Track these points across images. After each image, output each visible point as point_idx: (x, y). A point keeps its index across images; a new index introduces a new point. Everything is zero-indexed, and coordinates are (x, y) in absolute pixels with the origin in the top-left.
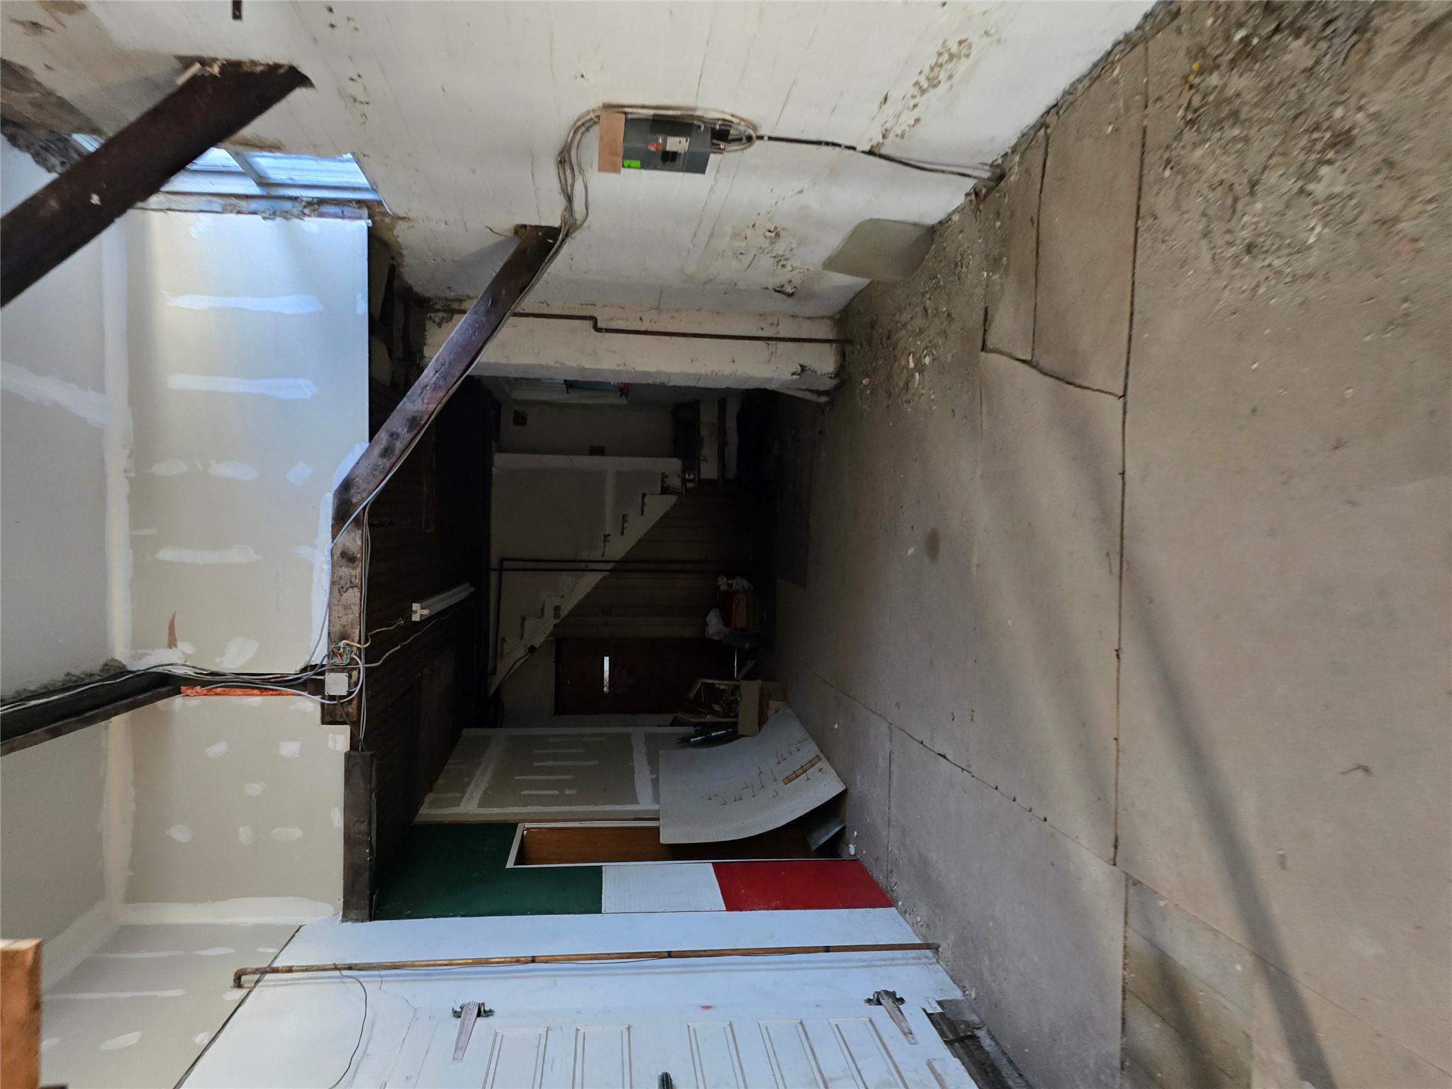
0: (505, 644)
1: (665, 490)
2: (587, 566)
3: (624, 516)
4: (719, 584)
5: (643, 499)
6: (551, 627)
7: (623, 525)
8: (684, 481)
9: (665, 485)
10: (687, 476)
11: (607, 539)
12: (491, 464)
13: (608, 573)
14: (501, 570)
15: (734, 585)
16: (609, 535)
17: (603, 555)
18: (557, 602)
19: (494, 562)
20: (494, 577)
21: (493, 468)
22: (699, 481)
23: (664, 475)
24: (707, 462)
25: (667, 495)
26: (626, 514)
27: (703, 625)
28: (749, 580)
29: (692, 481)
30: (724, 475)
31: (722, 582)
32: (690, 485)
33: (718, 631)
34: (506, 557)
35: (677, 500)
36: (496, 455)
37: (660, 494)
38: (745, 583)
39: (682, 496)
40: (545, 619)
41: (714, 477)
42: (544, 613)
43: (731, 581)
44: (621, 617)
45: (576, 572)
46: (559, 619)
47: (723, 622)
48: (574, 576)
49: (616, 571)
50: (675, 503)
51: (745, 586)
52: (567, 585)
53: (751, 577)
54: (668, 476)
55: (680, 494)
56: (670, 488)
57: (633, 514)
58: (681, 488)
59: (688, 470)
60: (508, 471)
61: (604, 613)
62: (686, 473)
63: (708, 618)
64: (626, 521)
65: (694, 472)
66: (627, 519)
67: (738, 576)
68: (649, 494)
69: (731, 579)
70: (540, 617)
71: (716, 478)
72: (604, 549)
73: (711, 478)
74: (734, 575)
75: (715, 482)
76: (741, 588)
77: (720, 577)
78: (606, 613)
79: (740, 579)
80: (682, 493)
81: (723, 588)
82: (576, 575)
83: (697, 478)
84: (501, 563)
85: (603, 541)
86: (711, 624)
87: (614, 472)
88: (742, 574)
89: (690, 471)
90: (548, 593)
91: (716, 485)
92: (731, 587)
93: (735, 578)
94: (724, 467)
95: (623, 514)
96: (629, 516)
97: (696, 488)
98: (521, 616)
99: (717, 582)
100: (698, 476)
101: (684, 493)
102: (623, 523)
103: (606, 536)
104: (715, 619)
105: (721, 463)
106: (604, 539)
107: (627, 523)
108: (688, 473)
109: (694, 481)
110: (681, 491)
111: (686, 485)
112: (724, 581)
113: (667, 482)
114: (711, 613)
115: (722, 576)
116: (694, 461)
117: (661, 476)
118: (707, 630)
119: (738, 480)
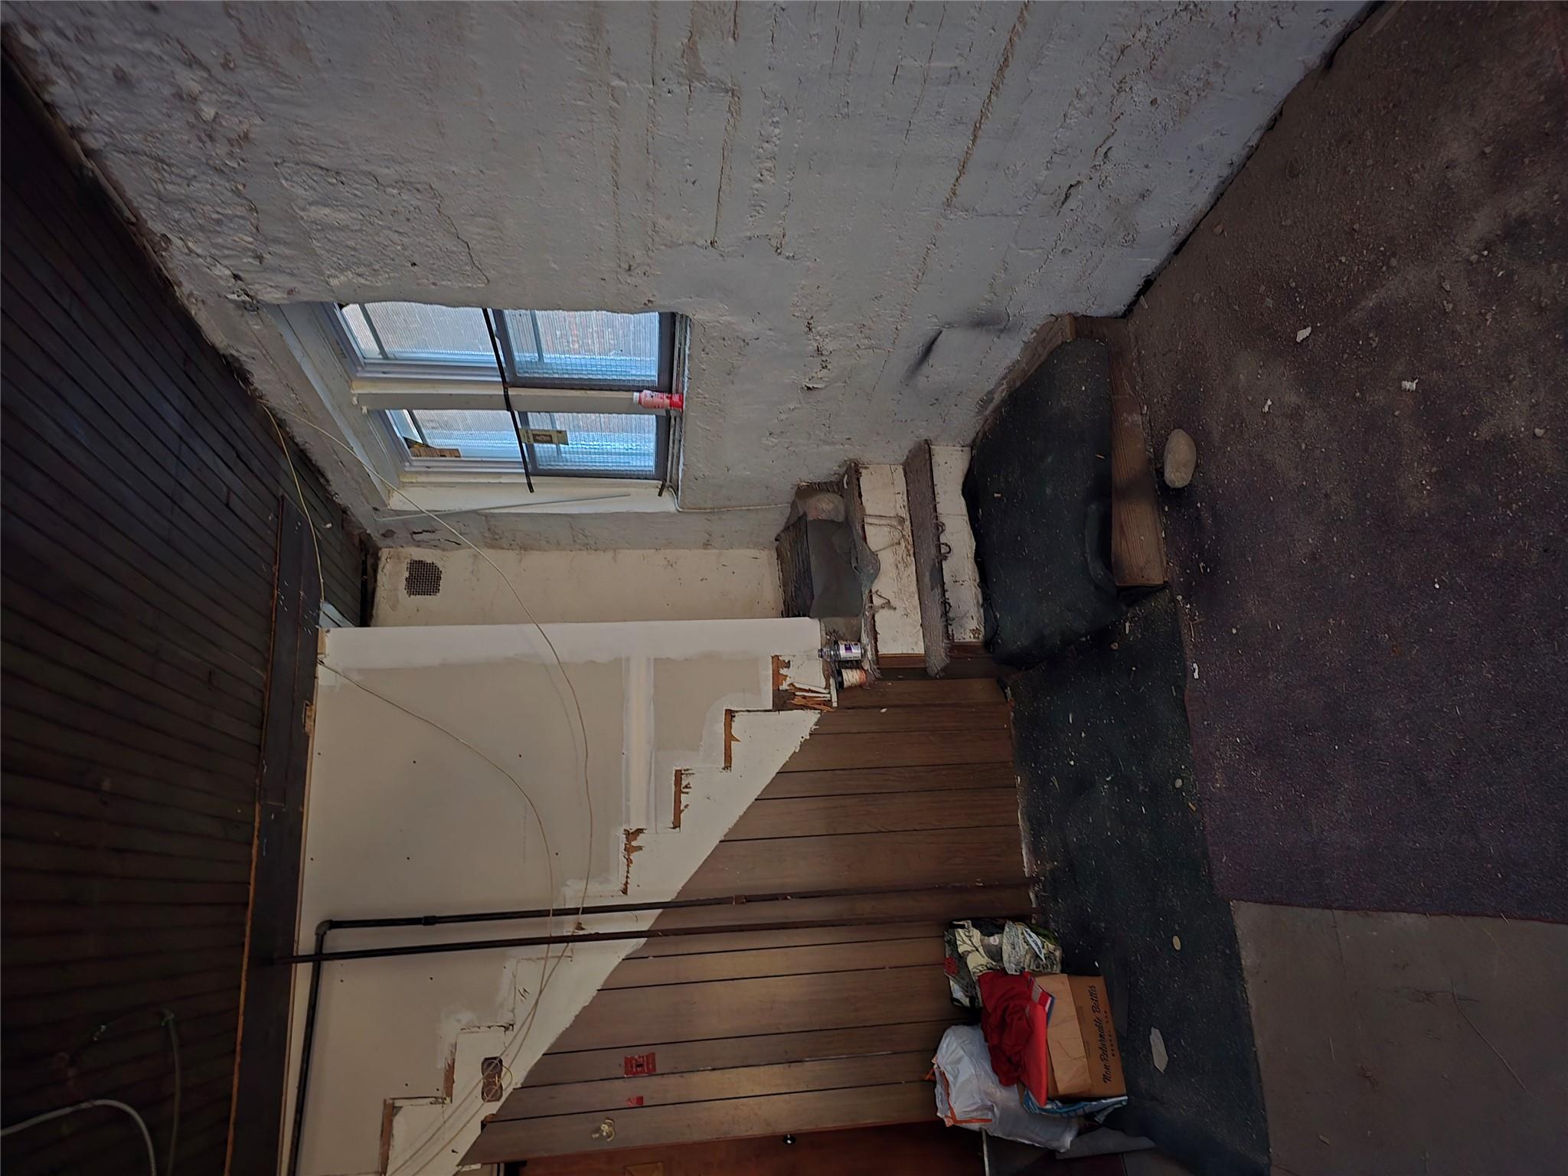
1: (784, 701)
2: (579, 927)
3: (679, 775)
4: (961, 950)
5: (728, 726)
6: (474, 1132)
7: (678, 802)
8: (835, 668)
9: (784, 686)
10: (843, 652)
11: (634, 844)
12: (312, 659)
13: (643, 940)
14: (319, 958)
15: (1006, 949)
16: (640, 831)
17: (625, 892)
18: (491, 1044)
19: (305, 941)
20: (302, 974)
21: (320, 668)
22: (874, 664)
23: (779, 659)
24: (892, 611)
25: (792, 710)
26: (685, 770)
27: (929, 1081)
28: (1046, 932)
29: (855, 664)
30: (948, 630)
31: (970, 943)
32: (851, 677)
33: (979, 1101)
34: (334, 920)
35: (819, 720)
36: (328, 631)
37: (771, 708)
38: (1037, 944)
39: (831, 710)
40: (457, 1101)
41: (920, 650)
42: (454, 1082)
43: (995, 941)
44: (682, 1077)
45: (546, 946)
46: (498, 1100)
47: (995, 1070)
48: (542, 958)
49: (666, 933)
50: (815, 729)
51: (1038, 953)
52: (522, 991)
53: (1047, 922)
54: (789, 662)
55: (824, 705)
56: (797, 693)
57: (704, 770)
58: (828, 687)
59: (844, 640)
60: (360, 671)
61: (632, 1067)
62: (838, 649)
63: (943, 1057)
64: (686, 787)
65: (859, 641)
66: (689, 784)
67: (1011, 923)
68: (743, 711)
69: (992, 934)
70: (442, 1098)
71: (922, 652)
72: (628, 872)
73: (911, 652)
74: (1001, 921)
75: (924, 661)
76: (1028, 957)
77: (960, 930)
78: (638, 1066)
79: (1020, 932)
80: (830, 701)
81: (977, 962)
82: (549, 955)
83: (869, 655)
84: (325, 937)
85: (625, 850)
86: (956, 1077)
87: (649, 659)
88: (1022, 918)
89: (846, 641)
90: (466, 1017)
91: (926, 671)
92: (999, 958)
93: (1003, 929)
94: (947, 621)
95: (676, 771)
96: (693, 774)
97: (867, 684)
98: (385, 1101)
99: (954, 945)
100: (871, 650)
101: (836, 700)
102: (678, 793)
103: (632, 833)
104: (966, 1059)
105: (936, 611)
106: (626, 844)
107: (687, 793)
108: (842, 648)
109: (863, 664)
110: (829, 696)
111: (840, 679)
112: (974, 940)
113: (788, 678)
114: (948, 1040)
115: (966, 926)
116: (857, 613)
117: (773, 663)
118: (945, 1098)
119: (990, 642)
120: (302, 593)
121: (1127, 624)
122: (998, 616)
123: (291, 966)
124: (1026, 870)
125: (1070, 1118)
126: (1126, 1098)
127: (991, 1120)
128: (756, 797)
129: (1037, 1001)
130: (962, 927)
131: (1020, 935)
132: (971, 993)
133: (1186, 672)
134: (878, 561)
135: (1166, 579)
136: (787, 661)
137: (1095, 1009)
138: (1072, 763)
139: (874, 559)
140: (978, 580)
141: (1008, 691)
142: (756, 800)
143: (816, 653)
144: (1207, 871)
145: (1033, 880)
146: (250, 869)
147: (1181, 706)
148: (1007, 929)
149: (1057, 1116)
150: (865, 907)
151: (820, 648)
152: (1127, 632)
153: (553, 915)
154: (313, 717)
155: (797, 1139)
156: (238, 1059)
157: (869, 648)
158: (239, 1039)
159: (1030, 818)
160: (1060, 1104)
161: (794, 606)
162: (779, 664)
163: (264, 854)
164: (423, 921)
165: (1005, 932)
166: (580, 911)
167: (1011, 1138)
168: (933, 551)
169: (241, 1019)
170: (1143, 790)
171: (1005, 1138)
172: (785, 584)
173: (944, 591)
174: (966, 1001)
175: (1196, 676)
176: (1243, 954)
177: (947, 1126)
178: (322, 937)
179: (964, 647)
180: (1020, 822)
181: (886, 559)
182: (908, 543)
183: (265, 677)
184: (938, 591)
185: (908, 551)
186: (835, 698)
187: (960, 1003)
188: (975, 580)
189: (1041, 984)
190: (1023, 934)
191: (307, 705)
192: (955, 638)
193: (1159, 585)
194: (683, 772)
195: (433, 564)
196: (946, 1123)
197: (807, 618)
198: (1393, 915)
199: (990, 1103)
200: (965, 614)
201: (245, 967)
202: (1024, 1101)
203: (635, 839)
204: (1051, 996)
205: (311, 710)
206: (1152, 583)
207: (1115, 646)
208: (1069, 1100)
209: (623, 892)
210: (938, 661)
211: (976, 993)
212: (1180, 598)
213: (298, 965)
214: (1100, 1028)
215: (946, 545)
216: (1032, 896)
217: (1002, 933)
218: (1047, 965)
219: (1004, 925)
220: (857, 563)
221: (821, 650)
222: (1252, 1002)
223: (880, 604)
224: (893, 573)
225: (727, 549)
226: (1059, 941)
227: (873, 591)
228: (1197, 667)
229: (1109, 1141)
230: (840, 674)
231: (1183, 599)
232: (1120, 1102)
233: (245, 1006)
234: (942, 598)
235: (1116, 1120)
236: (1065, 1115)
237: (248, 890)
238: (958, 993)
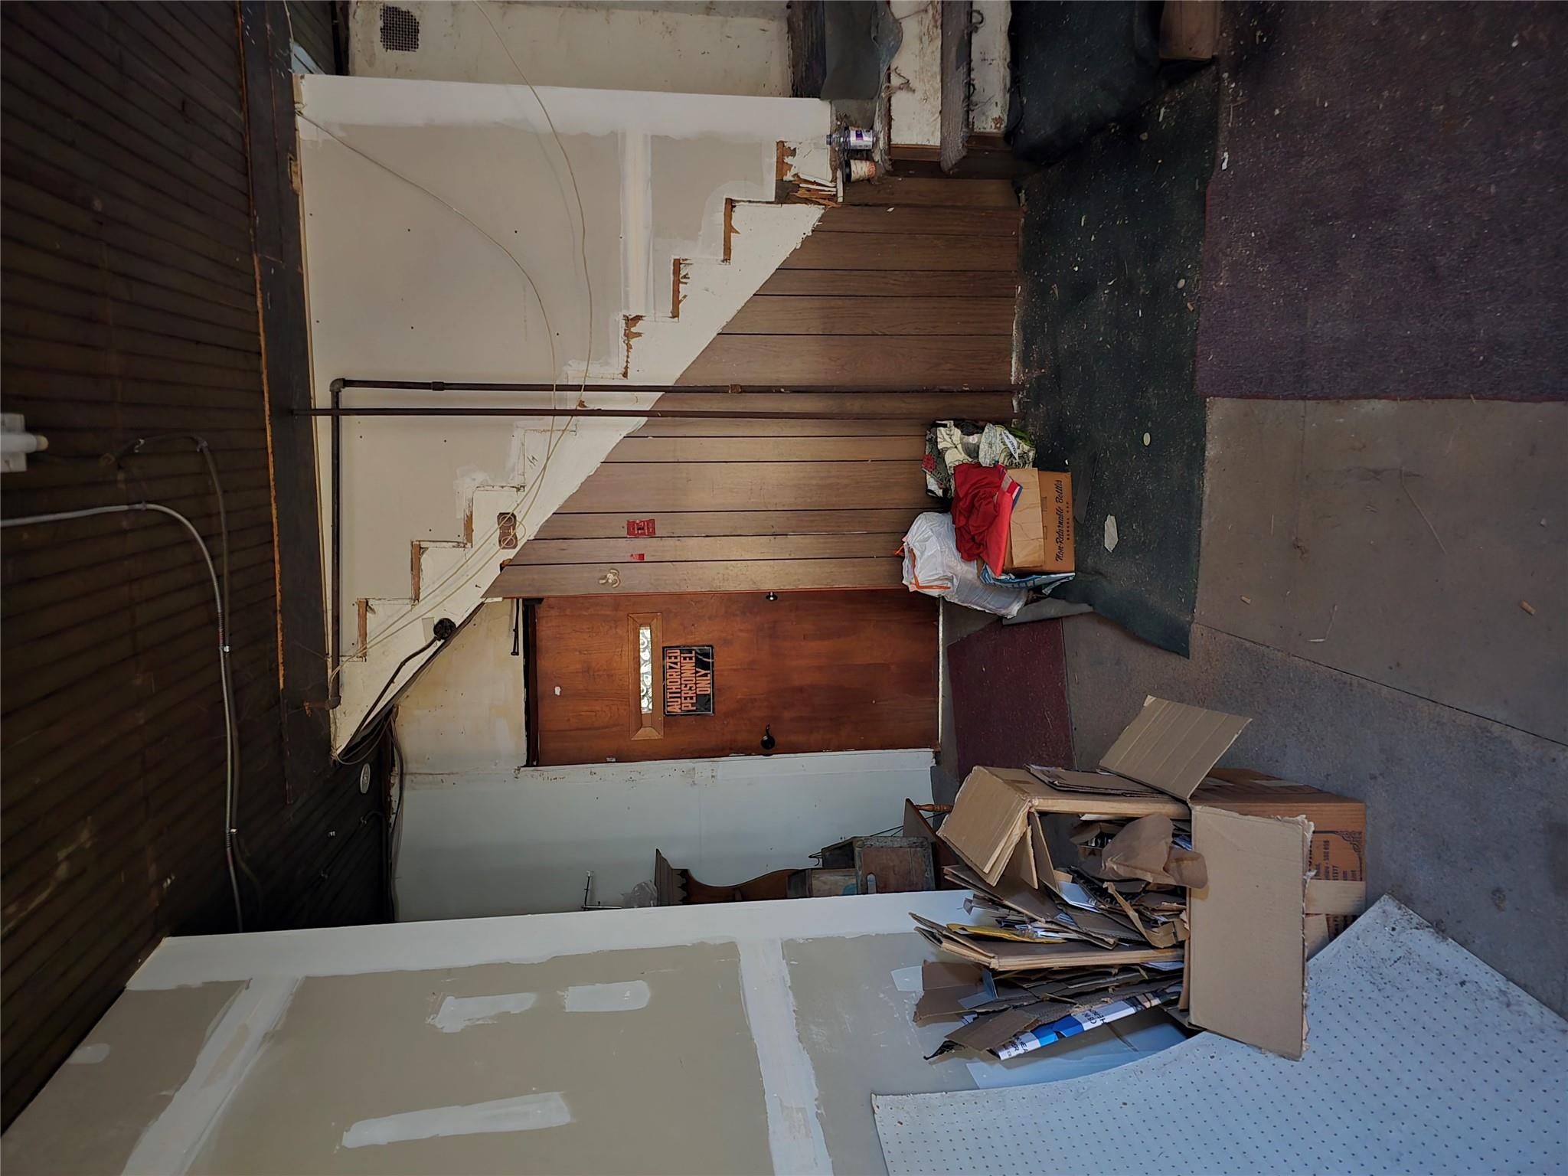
0: (369, 615)
1: (788, 192)
2: (581, 403)
3: (677, 264)
4: (940, 447)
5: (728, 217)
6: (494, 572)
7: (676, 292)
8: (844, 157)
9: (788, 177)
10: (853, 140)
11: (633, 330)
12: (289, 110)
13: (644, 419)
14: (336, 412)
15: (984, 447)
16: (638, 318)
17: (625, 375)
18: (505, 502)
19: (321, 397)
20: (322, 426)
21: (299, 119)
22: (886, 155)
23: (784, 146)
24: (911, 93)
25: (795, 203)
26: (683, 260)
27: (898, 556)
28: (1023, 435)
29: (865, 154)
30: (968, 118)
31: (950, 440)
32: (860, 169)
33: (941, 572)
34: (346, 379)
35: (823, 216)
36: (302, 77)
37: (773, 200)
38: (1012, 444)
39: (835, 205)
40: (475, 548)
41: (935, 141)
42: (473, 531)
43: (974, 439)
44: (679, 540)
45: (552, 417)
46: (515, 547)
47: (958, 549)
48: (549, 431)
49: (665, 414)
50: (817, 225)
51: (1013, 453)
52: (531, 458)
53: (1025, 426)
54: (795, 149)
55: (829, 199)
56: (801, 185)
57: (703, 258)
58: (834, 180)
59: (855, 127)
60: (343, 127)
61: (634, 529)
62: (849, 136)
63: (913, 537)
64: (685, 277)
65: (872, 128)
66: (687, 274)
67: (991, 425)
68: (743, 201)
69: (973, 434)
70: (463, 543)
71: (938, 143)
72: (628, 357)
73: (927, 143)
74: (981, 424)
75: (939, 154)
76: (1003, 455)
77: (942, 429)
78: (639, 529)
79: (998, 433)
80: (835, 195)
81: (954, 457)
82: (554, 429)
83: (881, 144)
84: (340, 394)
85: (625, 335)
86: (922, 553)
87: (646, 136)
88: (1003, 422)
89: (858, 127)
90: (480, 477)
91: (940, 165)
92: (976, 455)
93: (983, 429)
94: (968, 105)
95: (675, 260)
96: (691, 264)
97: (876, 178)
98: (412, 542)
99: (934, 442)
100: (884, 138)
101: (842, 195)
102: (677, 283)
103: (631, 319)
104: (934, 538)
105: (959, 94)
106: (625, 330)
107: (686, 283)
108: (853, 134)
109: (873, 155)
110: (834, 189)
111: (848, 170)
112: (954, 438)
113: (793, 168)
114: (919, 522)
115: (948, 426)
116: (872, 94)
117: (778, 150)
118: (911, 570)
119: (1011, 134)
120: (268, 26)
121: (1163, 110)
122: (1025, 101)
123: (311, 419)
124: (1013, 379)
125: (1021, 588)
126: (1074, 574)
127: (949, 588)
128: (754, 292)
129: (1006, 490)
130: (945, 426)
131: (998, 436)
132: (945, 485)
133: (1215, 161)
134: (900, 31)
135: (1216, 53)
136: (792, 148)
137: (1058, 499)
138: (1076, 269)
139: (897, 28)
140: (1008, 60)
141: (1022, 195)
142: (754, 295)
143: (824, 140)
144: (1191, 370)
145: (1019, 388)
146: (258, 321)
147: (1201, 199)
148: (986, 430)
149: (1010, 586)
150: (855, 405)
151: (829, 134)
152: (1161, 119)
153: (557, 390)
154: (299, 173)
155: (778, 597)
156: (273, 493)
157: (881, 136)
158: (272, 477)
159: (1024, 327)
160: (1013, 577)
161: (802, 87)
162: (785, 151)
163: (269, 307)
164: (432, 386)
165: (984, 433)
166: (583, 387)
167: (966, 605)
168: (963, 18)
169: (271, 459)
170: (1143, 294)
171: (959, 603)
172: (794, 65)
173: (970, 70)
174: (940, 493)
175: (1224, 166)
176: (1209, 446)
177: (911, 591)
178: (337, 393)
179: (984, 138)
180: (1014, 332)
181: (911, 29)
182: (937, 12)
183: (242, 118)
184: (963, 70)
185: (936, 21)
186: (840, 193)
187: (935, 493)
188: (1006, 60)
189: (1011, 475)
190: (1001, 435)
191: (291, 159)
192: (975, 127)
193: (1207, 60)
194: (681, 262)
195: (409, 12)
196: (910, 589)
197: (818, 99)
198: (1364, 402)
199: (950, 575)
200: (989, 99)
201: (267, 412)
202: (981, 573)
203: (635, 326)
204: (1019, 485)
205: (296, 165)
206: (1200, 57)
207: (1144, 137)
208: (1022, 573)
209: (624, 376)
210: (953, 155)
211: (950, 486)
212: (1226, 75)
213: (318, 417)
214: (1061, 517)
215: (979, 12)
216: (1015, 403)
217: (982, 433)
218: (1019, 464)
219: (985, 426)
220: (877, 32)
221: (831, 136)
222: (1207, 489)
223: (898, 84)
224: (916, 46)
225: (732, 17)
226: (1036, 444)
227: (893, 68)
228: (1227, 157)
229: (1051, 609)
230: (848, 165)
231: (1228, 77)
232: (1068, 577)
233: (273, 447)
234: (966, 78)
235: (1062, 591)
236: (1016, 585)
237: (259, 340)
238: (933, 485)
